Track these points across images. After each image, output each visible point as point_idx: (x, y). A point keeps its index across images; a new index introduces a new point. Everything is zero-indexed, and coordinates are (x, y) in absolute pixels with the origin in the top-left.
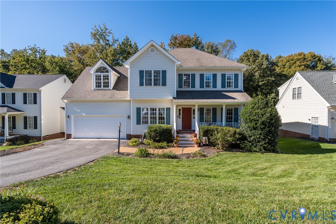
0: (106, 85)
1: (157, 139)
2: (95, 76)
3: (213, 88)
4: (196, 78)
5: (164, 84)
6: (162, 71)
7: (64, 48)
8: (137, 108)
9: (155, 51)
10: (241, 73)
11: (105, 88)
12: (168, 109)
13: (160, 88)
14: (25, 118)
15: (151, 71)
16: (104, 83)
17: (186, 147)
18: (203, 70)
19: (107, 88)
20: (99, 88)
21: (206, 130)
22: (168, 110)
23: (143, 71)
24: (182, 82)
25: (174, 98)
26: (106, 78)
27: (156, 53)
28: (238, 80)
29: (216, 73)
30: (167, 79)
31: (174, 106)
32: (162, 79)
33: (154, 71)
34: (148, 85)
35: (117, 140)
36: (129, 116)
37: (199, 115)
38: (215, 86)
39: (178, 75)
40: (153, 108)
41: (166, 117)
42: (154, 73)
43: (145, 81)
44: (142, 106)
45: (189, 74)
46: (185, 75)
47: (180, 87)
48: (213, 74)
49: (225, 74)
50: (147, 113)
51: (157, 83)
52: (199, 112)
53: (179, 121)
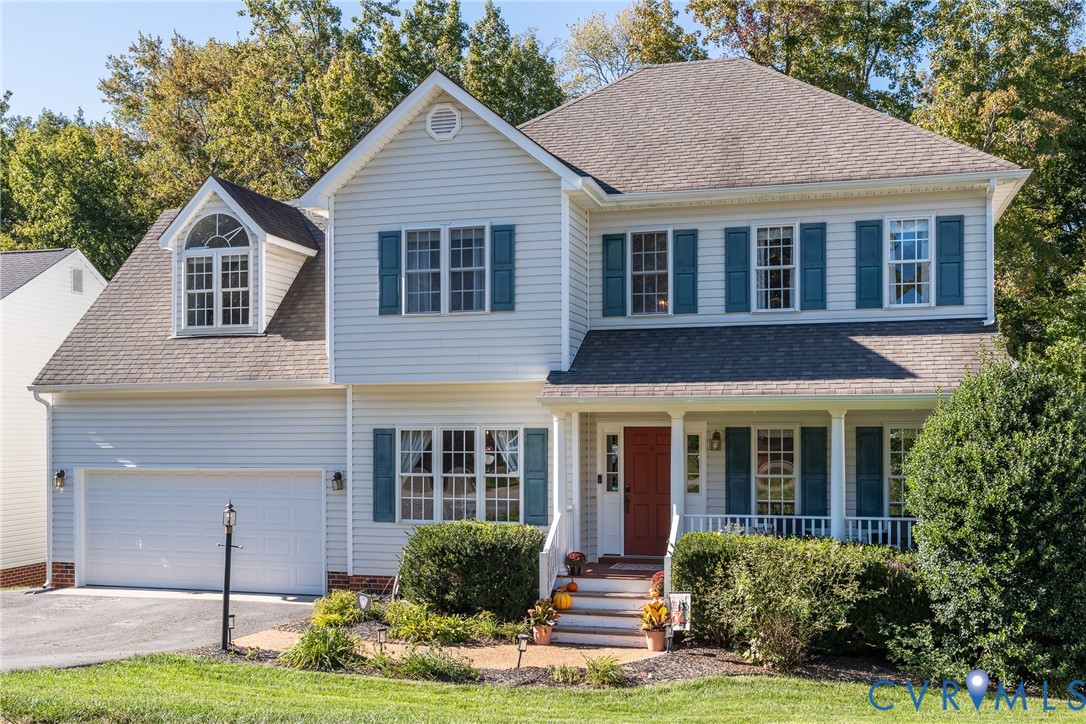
0: (237, 310)
1: (449, 597)
2: (183, 265)
3: (803, 308)
4: (700, 252)
5: (505, 300)
7: (108, 75)
8: (375, 430)
9: (458, 126)
10: (980, 212)
11: (232, 328)
12: (538, 439)
13: (483, 321)
15: (437, 232)
16: (226, 303)
17: (598, 646)
18: (742, 206)
19: (239, 328)
20: (204, 329)
22: (538, 440)
23: (397, 235)
24: (623, 278)
25: (556, 377)
26: (237, 272)
27: (464, 131)
28: (960, 252)
29: (820, 220)
30: (518, 273)
31: (555, 419)
32: (494, 271)
33: (453, 232)
34: (422, 310)
35: (278, 600)
36: (338, 477)
37: (724, 470)
38: (816, 297)
39: (600, 241)
40: (459, 434)
41: (527, 480)
42: (454, 243)
43: (409, 288)
44: (401, 420)
45: (664, 235)
46: (637, 238)
47: (612, 307)
48: (804, 228)
49: (881, 221)
50: (428, 458)
51: (469, 297)
52: (723, 453)
53: (611, 506)
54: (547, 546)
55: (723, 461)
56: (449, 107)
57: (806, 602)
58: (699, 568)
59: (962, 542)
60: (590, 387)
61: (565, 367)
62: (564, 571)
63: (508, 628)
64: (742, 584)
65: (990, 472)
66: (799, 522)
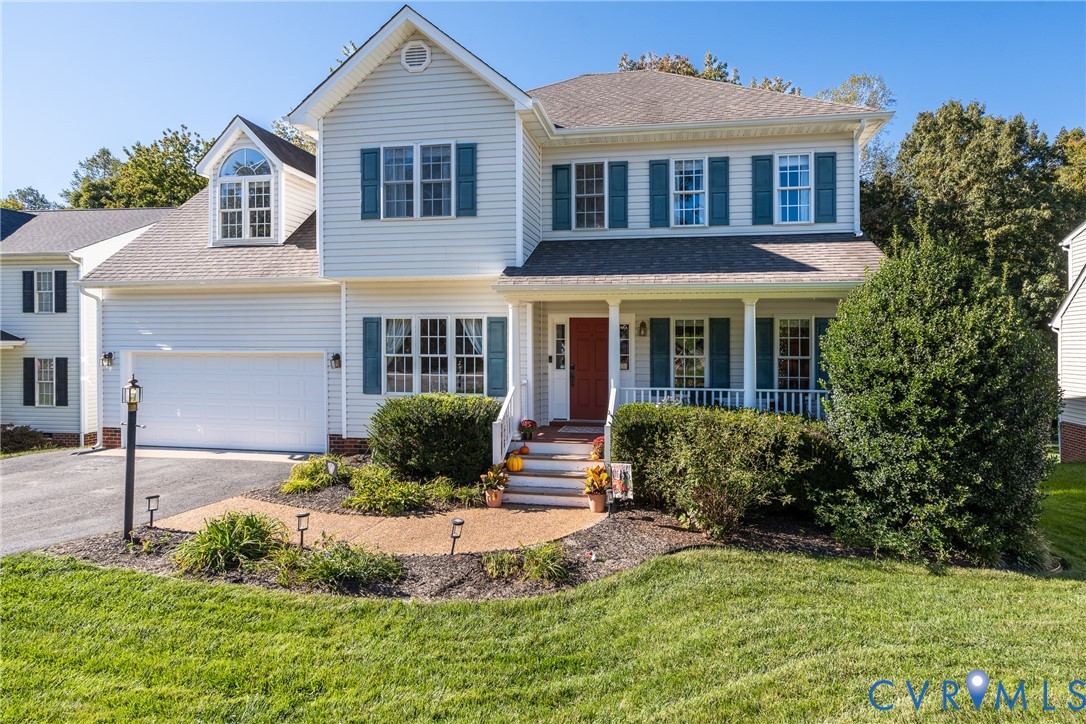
0: (262, 225)
1: (412, 462)
2: (218, 189)
3: (711, 224)
4: (630, 180)
5: (468, 208)
6: (459, 147)
8: (364, 319)
9: (428, 60)
10: (849, 150)
11: (258, 240)
12: (499, 325)
13: (449, 225)
14: (29, 363)
15: (411, 149)
16: (253, 219)
17: (545, 507)
18: (663, 143)
19: (263, 240)
20: (235, 240)
21: (635, 425)
22: (498, 327)
23: (376, 152)
24: (569, 200)
25: (510, 271)
26: (261, 196)
27: (435, 64)
28: (834, 181)
29: (724, 155)
30: (479, 184)
31: (510, 306)
32: (458, 183)
33: (424, 149)
34: (399, 215)
35: (284, 459)
36: (337, 357)
37: (648, 352)
38: (720, 215)
39: (550, 170)
40: (433, 322)
41: (489, 359)
42: (424, 159)
43: (388, 197)
44: (387, 310)
45: (600, 166)
46: (579, 168)
47: (560, 222)
48: (712, 161)
49: (772, 156)
50: (408, 342)
51: (438, 204)
52: (648, 339)
53: (559, 381)
54: (501, 415)
55: (649, 345)
56: (421, 44)
57: (748, 475)
58: (639, 438)
59: (901, 416)
60: (539, 278)
61: (519, 263)
62: (517, 436)
63: (462, 492)
64: (683, 456)
65: (933, 346)
66: (709, 393)
